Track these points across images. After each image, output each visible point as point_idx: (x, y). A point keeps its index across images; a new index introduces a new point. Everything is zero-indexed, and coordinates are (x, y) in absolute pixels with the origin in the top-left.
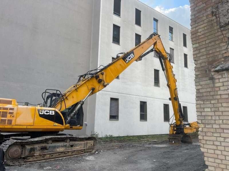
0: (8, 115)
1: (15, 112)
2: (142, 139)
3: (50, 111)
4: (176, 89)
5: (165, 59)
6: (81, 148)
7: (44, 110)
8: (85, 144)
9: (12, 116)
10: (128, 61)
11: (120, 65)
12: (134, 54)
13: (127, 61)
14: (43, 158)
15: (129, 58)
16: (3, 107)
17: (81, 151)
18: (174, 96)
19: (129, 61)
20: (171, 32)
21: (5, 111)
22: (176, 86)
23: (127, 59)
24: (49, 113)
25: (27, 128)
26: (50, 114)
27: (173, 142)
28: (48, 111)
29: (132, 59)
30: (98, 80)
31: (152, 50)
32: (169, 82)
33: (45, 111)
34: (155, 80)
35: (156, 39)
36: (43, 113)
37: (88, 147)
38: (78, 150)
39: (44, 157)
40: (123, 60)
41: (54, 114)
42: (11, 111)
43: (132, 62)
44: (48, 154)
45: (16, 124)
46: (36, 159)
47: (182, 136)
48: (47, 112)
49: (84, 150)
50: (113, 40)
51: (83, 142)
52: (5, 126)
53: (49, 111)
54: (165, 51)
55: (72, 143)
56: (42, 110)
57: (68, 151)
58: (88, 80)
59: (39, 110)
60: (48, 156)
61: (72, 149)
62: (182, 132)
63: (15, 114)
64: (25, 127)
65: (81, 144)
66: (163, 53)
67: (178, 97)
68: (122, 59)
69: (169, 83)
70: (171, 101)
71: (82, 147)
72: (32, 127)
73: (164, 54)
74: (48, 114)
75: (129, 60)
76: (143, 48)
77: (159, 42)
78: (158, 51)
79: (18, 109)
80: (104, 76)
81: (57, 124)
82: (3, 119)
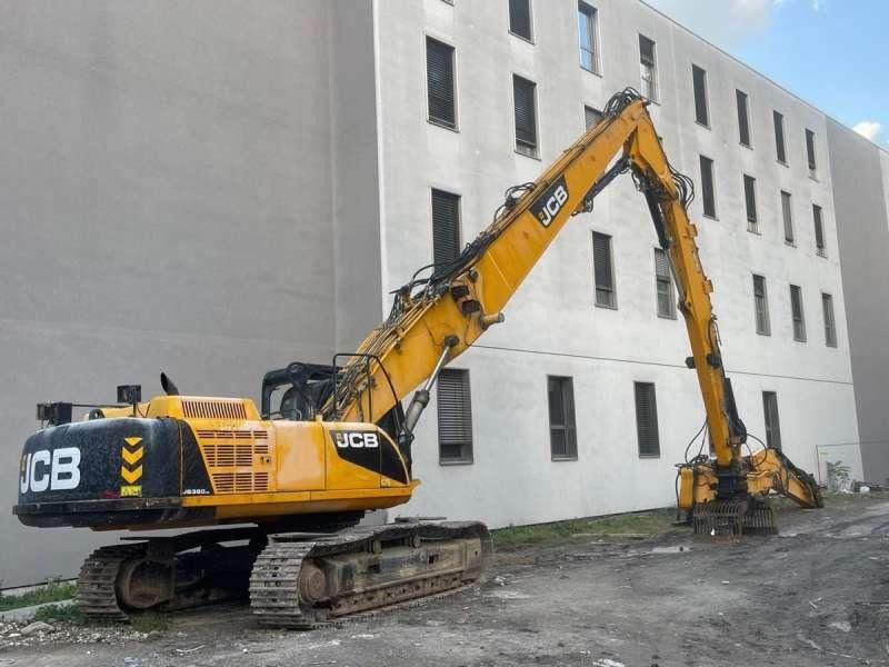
0: (256, 457)
1: (270, 443)
2: (574, 535)
3: (366, 435)
4: (712, 320)
5: (667, 196)
6: (452, 566)
7: (349, 433)
8: (460, 551)
9: (265, 459)
10: (549, 219)
11: (526, 235)
12: (565, 189)
13: (546, 218)
14: (369, 604)
15: (553, 206)
16: (235, 429)
17: (453, 576)
18: (707, 351)
19: (553, 218)
20: (645, 58)
21: (243, 442)
22: (711, 308)
23: (544, 209)
24: (363, 440)
25: (312, 501)
26: (367, 445)
27: (713, 533)
28: (361, 437)
29: (561, 207)
30: (461, 305)
31: (621, 166)
32: (686, 295)
33: (352, 436)
34: (597, 283)
35: (633, 119)
36: (346, 445)
37: (468, 562)
38: (446, 575)
39: (370, 599)
40: (531, 216)
41: (376, 445)
42: (260, 442)
43: (563, 222)
44: (381, 589)
45: (280, 487)
46: (355, 608)
47: (744, 506)
48: (357, 440)
49: (461, 572)
50: (431, 112)
51: (453, 546)
52: (232, 497)
53: (363, 433)
54: (668, 164)
55: (432, 549)
56: (342, 432)
57: (423, 576)
58: (432, 307)
59: (333, 433)
60: (381, 594)
61: (432, 571)
62: (743, 492)
63: (271, 453)
64: (305, 497)
65: (452, 552)
66: (661, 177)
67: (719, 351)
68: (530, 210)
69: (689, 299)
70: (694, 371)
71: (455, 562)
72: (325, 496)
73: (665, 177)
74: (361, 445)
75: (553, 213)
76: (593, 158)
77: (645, 130)
78: (642, 167)
79: (276, 433)
80: (479, 285)
81: (387, 481)
82: (243, 470)
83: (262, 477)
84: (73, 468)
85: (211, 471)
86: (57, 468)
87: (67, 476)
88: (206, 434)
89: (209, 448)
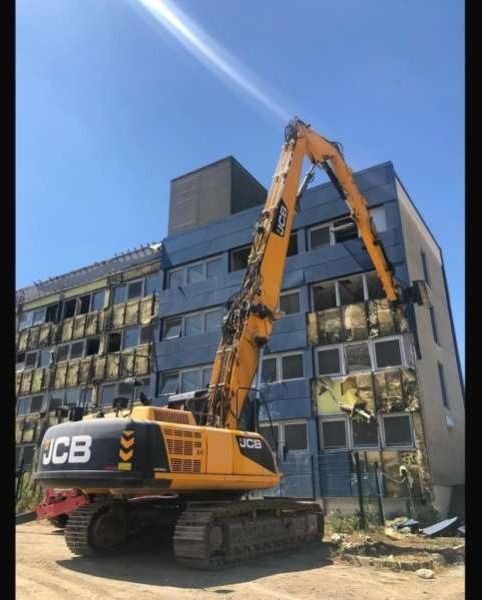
1: (203, 441)
3: (256, 441)
7: (246, 438)
9: (200, 451)
15: (282, 221)
21: (188, 439)
24: (254, 443)
26: (255, 447)
28: (253, 441)
36: (245, 446)
40: (274, 234)
41: (260, 447)
42: (197, 440)
48: (250, 443)
53: (253, 439)
56: (242, 438)
59: (239, 437)
63: (203, 448)
64: (221, 478)
68: (272, 231)
74: (252, 447)
82: (188, 457)
83: (197, 463)
84: (86, 449)
85: (170, 456)
86: (74, 449)
87: (81, 454)
88: (169, 431)
89: (169, 441)
